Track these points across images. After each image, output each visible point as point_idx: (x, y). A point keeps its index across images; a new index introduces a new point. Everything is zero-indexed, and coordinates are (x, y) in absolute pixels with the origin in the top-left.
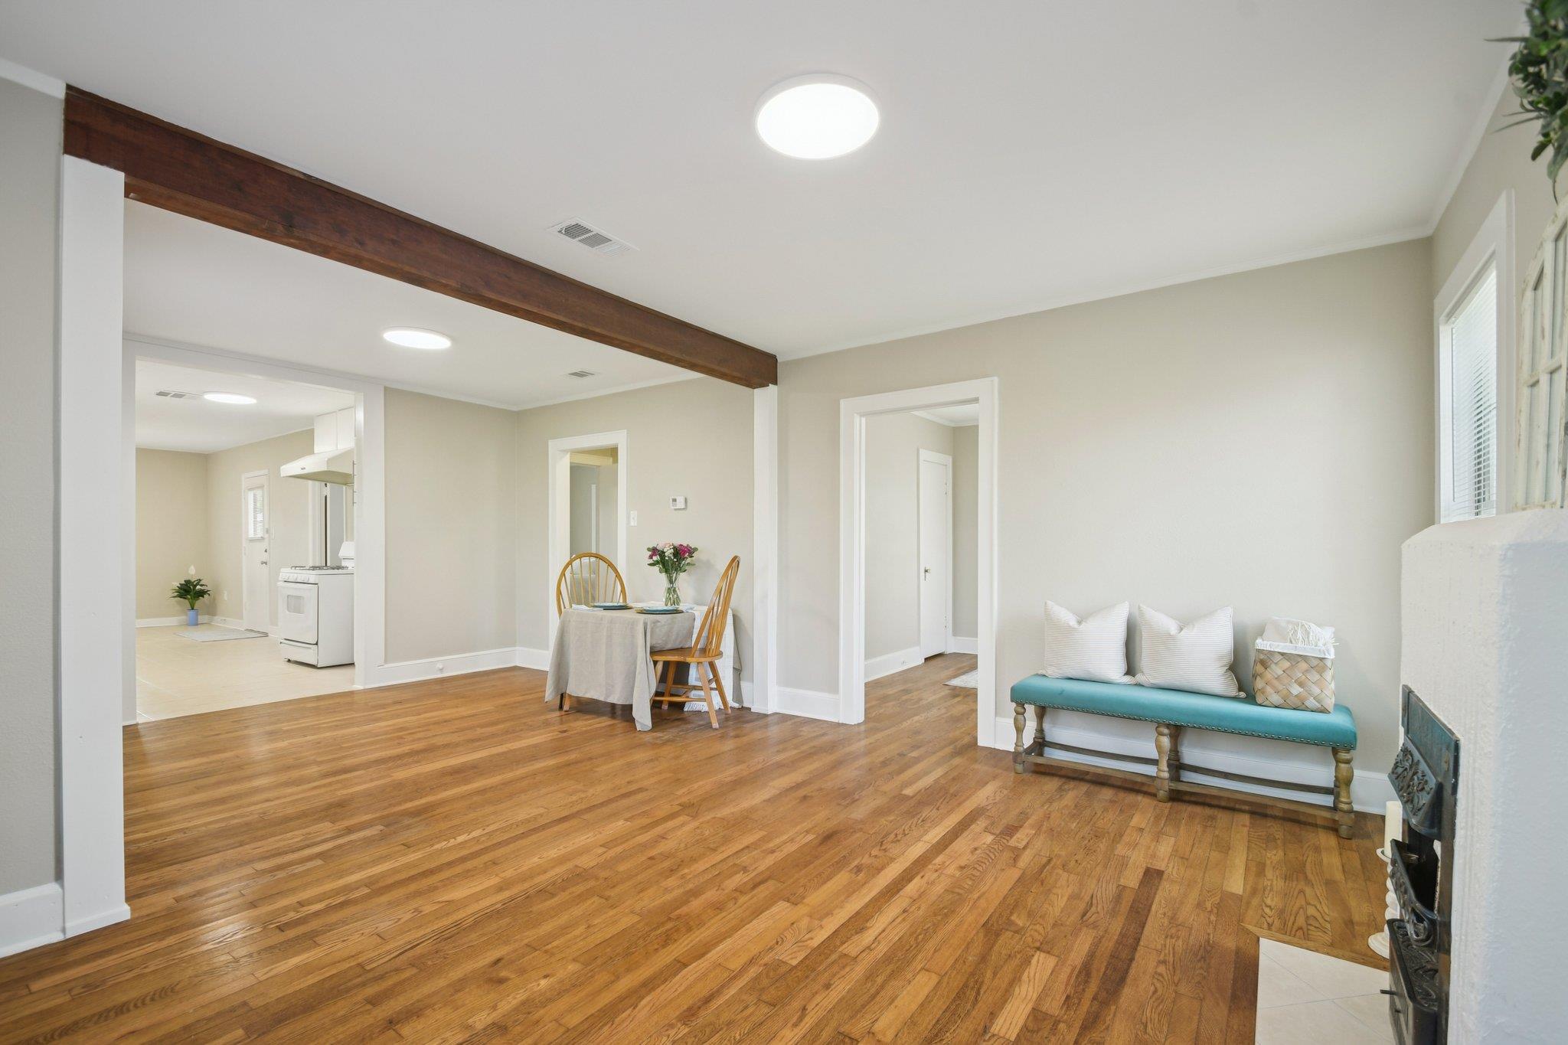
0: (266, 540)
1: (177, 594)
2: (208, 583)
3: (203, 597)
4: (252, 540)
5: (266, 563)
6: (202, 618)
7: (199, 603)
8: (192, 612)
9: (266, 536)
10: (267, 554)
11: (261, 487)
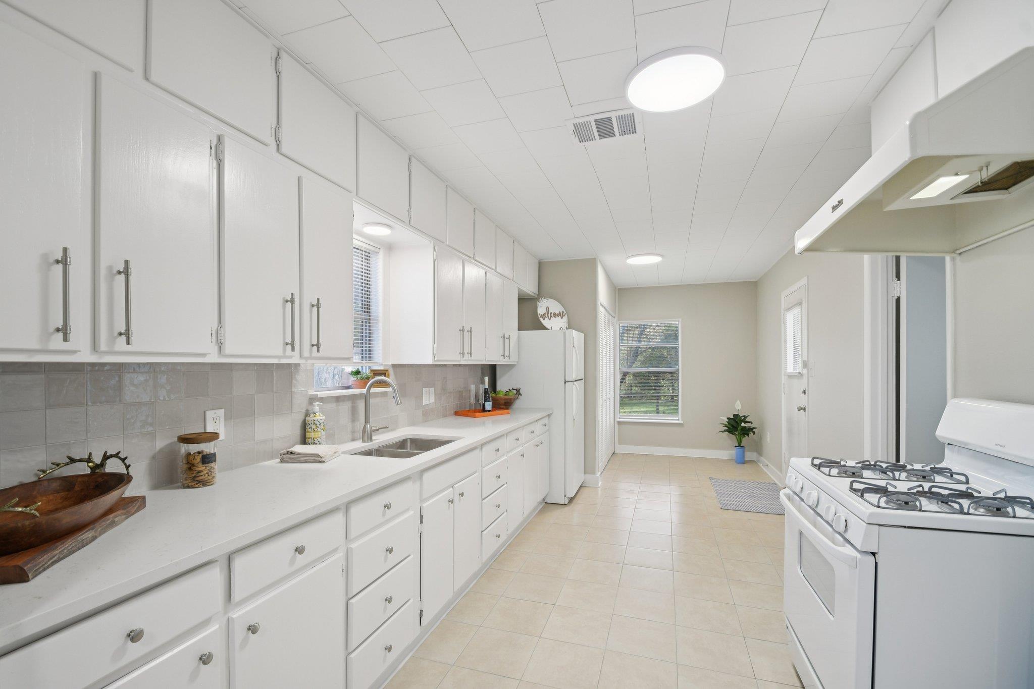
0: (805, 377)
1: (726, 428)
2: (754, 420)
3: (748, 435)
4: (790, 376)
5: (804, 409)
6: (749, 456)
7: (745, 440)
8: (739, 449)
9: (805, 371)
10: (804, 397)
11: (800, 304)
